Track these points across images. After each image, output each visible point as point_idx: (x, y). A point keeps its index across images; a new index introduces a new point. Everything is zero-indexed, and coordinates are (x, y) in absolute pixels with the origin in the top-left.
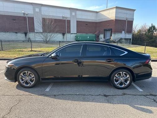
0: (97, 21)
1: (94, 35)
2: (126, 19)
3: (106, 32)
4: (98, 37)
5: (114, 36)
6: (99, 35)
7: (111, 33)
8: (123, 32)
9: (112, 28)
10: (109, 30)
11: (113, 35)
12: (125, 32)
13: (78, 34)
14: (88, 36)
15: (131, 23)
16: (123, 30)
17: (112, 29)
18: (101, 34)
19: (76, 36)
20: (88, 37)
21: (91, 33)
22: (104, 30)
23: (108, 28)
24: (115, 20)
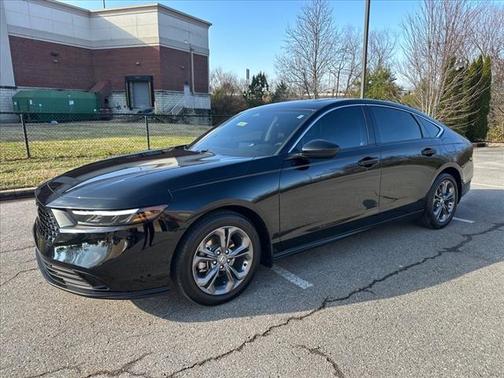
0: (95, 47)
1: (91, 96)
2: (191, 50)
3: (131, 85)
4: (106, 101)
5: (163, 103)
6: (110, 94)
7: (153, 92)
8: (187, 89)
9: (153, 74)
10: (143, 80)
11: (158, 98)
12: (191, 90)
13: (20, 89)
14: (68, 100)
15: (202, 61)
16: (187, 83)
17: (152, 77)
18: (117, 92)
19: (14, 99)
20: (72, 103)
21: (75, 86)
22: (126, 78)
23: (139, 73)
24: (161, 47)
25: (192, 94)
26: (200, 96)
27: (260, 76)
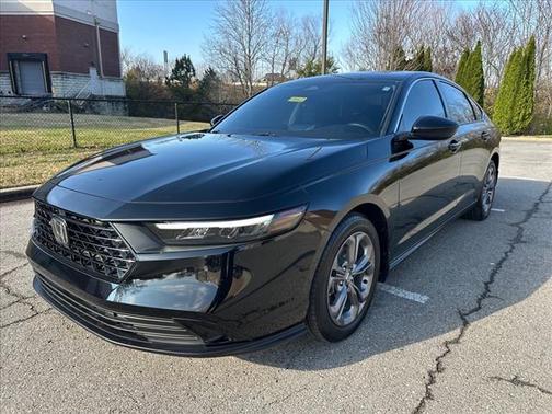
2: (96, 23)
3: (16, 64)
5: (64, 88)
7: (48, 74)
8: (93, 72)
9: (48, 52)
10: (34, 59)
11: (56, 81)
12: (99, 73)
15: (111, 39)
16: (93, 65)
17: (46, 55)
22: (9, 55)
23: (27, 49)
24: (56, 17)
25: (101, 78)
26: (111, 80)
27: (184, 59)
